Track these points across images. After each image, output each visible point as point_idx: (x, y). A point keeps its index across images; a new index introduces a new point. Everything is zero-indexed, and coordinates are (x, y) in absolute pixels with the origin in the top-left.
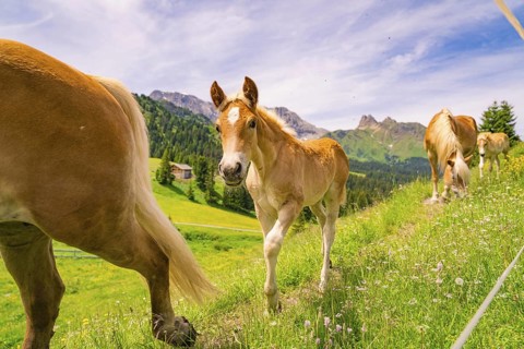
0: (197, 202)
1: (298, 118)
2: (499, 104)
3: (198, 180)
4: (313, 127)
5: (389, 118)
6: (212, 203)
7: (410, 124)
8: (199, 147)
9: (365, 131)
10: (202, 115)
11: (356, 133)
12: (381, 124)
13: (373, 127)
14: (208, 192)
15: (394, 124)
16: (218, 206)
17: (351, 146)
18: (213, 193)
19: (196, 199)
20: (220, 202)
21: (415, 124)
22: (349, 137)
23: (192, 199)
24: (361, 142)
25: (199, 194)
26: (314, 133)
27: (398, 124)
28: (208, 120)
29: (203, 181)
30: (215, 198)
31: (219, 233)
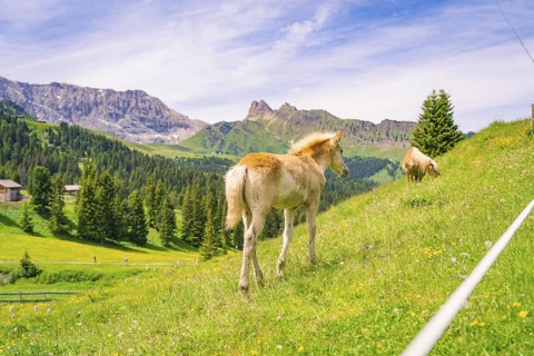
0: (38, 235)
1: (163, 105)
2: (438, 93)
3: (37, 201)
4: (184, 118)
5: (287, 104)
6: (62, 234)
7: (313, 112)
8: (14, 154)
9: (256, 122)
10: (10, 103)
11: (245, 125)
12: (278, 113)
13: (268, 117)
14: (54, 218)
15: (294, 113)
16: (71, 238)
17: (240, 145)
18: (62, 220)
19: (35, 229)
20: (74, 232)
21: (321, 111)
22: (237, 131)
23: (29, 231)
24: (252, 137)
25: (38, 222)
26: (186, 127)
27: (299, 113)
28: (20, 110)
29: (45, 203)
30: (66, 227)
31: (100, 270)
